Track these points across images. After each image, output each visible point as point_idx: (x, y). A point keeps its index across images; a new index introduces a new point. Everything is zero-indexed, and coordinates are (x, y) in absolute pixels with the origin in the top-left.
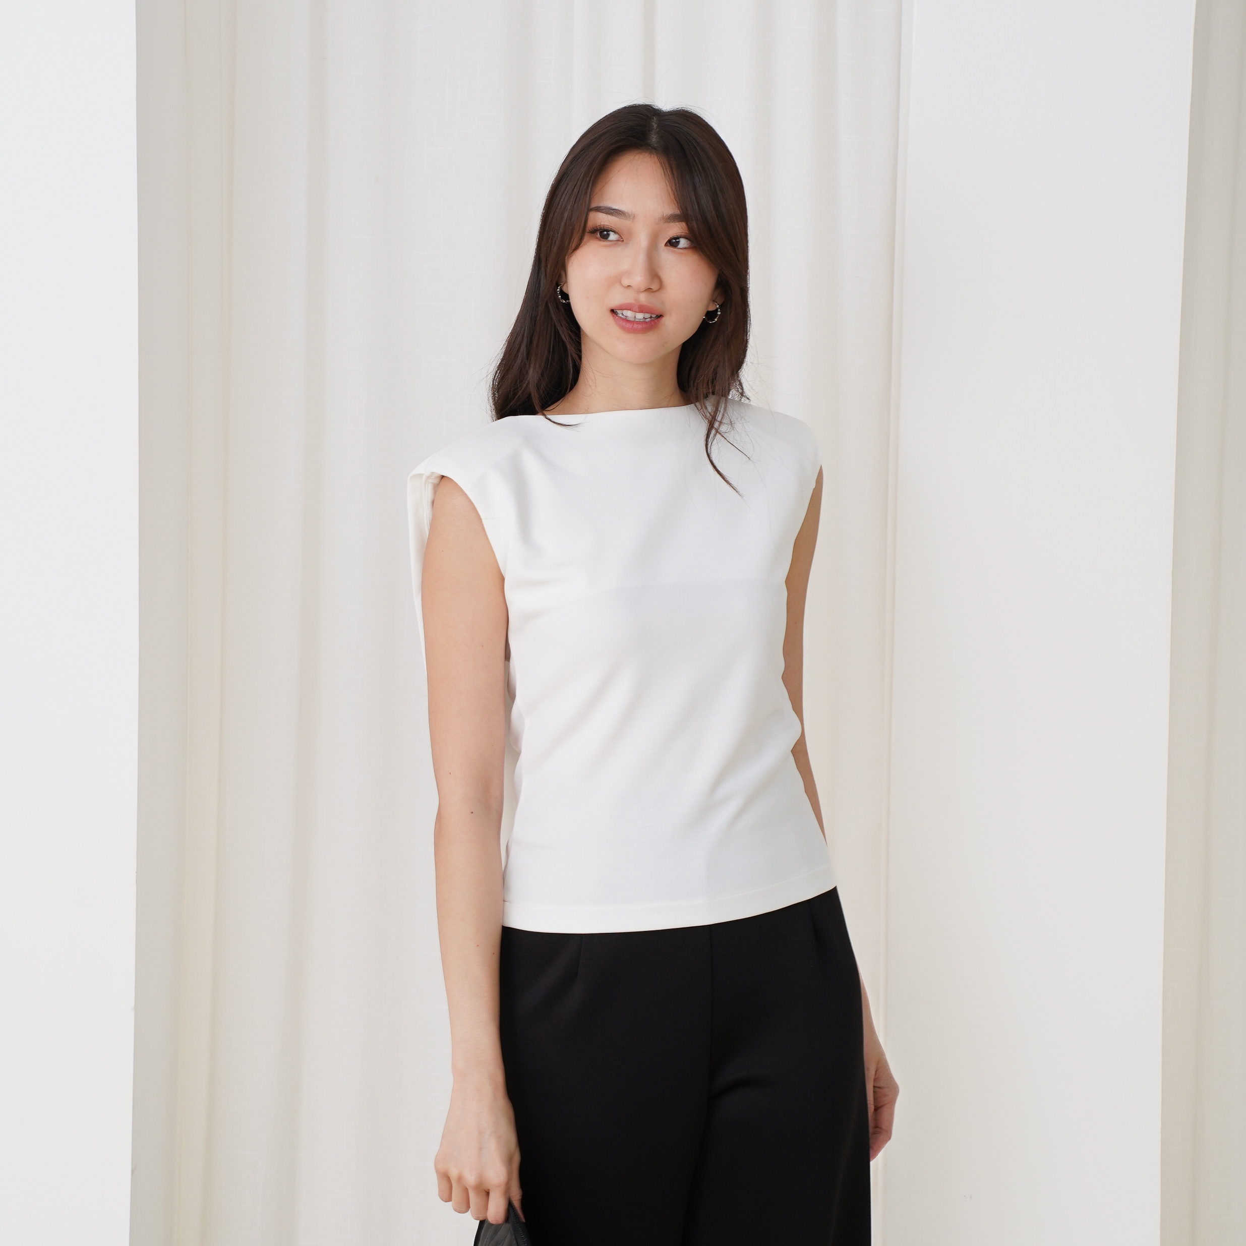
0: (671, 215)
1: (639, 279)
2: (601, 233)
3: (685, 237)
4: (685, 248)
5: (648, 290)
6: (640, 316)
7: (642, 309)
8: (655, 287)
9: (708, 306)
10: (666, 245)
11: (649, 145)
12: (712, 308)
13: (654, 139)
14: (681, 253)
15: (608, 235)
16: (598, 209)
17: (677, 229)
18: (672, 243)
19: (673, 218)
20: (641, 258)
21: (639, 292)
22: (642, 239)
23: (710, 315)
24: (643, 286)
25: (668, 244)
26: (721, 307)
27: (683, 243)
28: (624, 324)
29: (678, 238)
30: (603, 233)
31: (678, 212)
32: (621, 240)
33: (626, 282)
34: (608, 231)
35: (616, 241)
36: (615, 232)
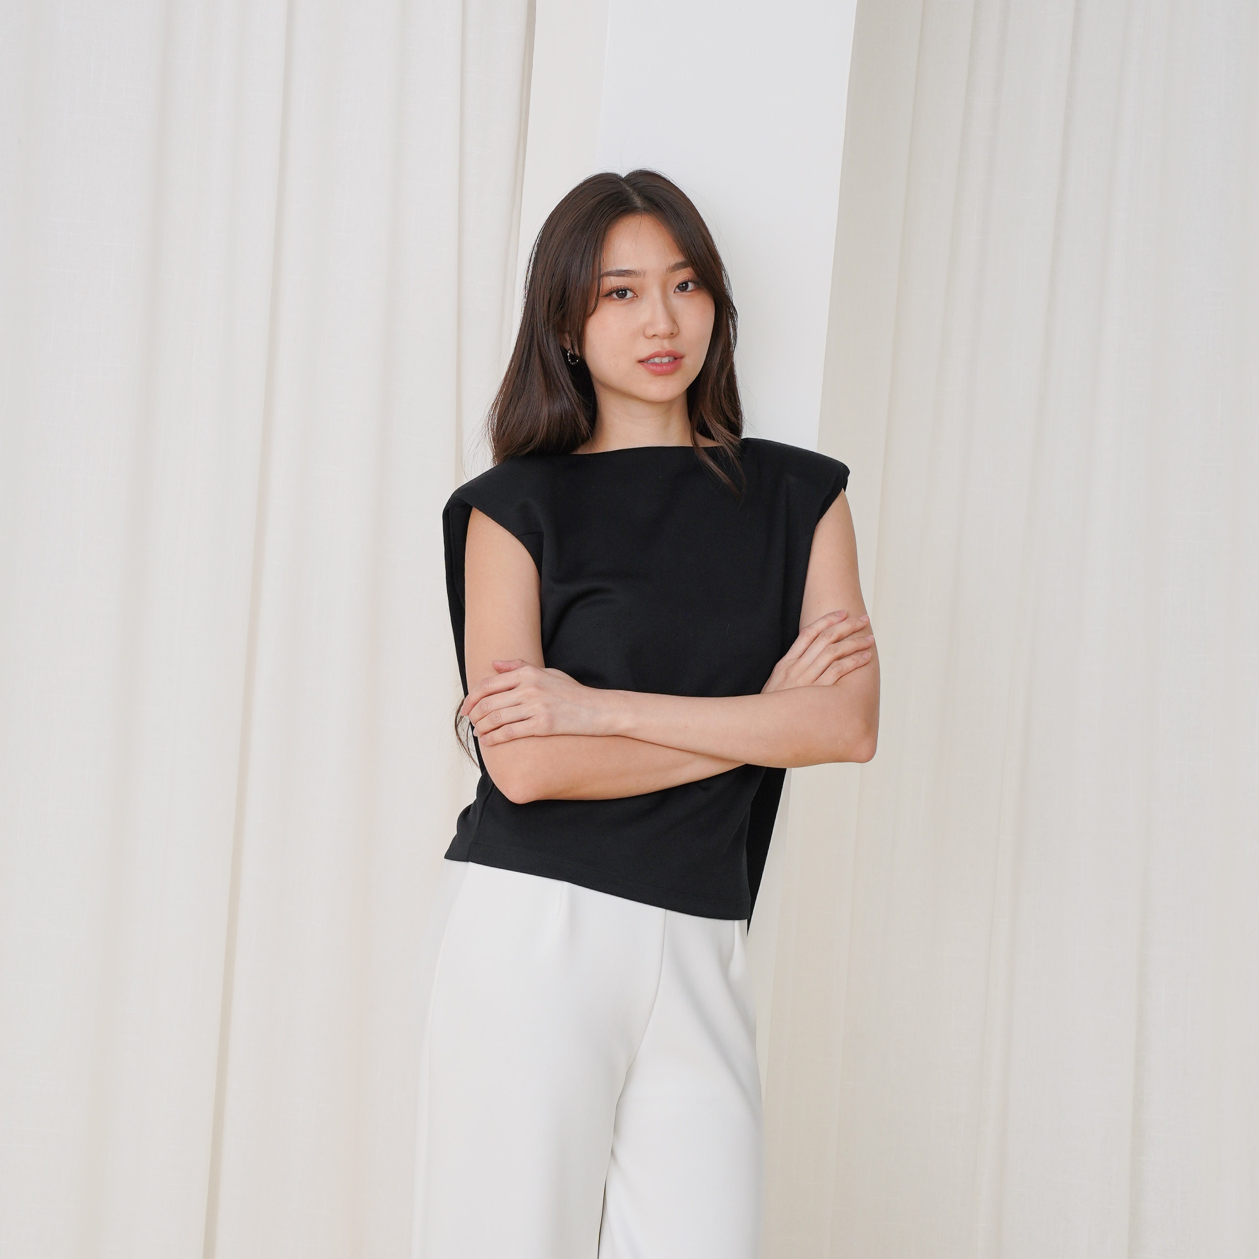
0: (679, 264)
1: (662, 326)
2: (617, 293)
3: (691, 281)
4: (693, 290)
5: (670, 335)
6: (666, 360)
7: (668, 354)
8: (675, 332)
10: (675, 291)
11: (637, 208)
13: (637, 203)
14: (689, 296)
15: (625, 294)
16: (609, 274)
17: (684, 274)
18: (682, 287)
19: (678, 267)
20: (658, 308)
21: (663, 339)
22: (654, 293)
24: (666, 333)
25: (677, 290)
27: (691, 286)
28: (655, 368)
29: (686, 282)
30: (621, 293)
31: (683, 260)
32: (636, 296)
33: (650, 332)
35: (632, 297)
36: (631, 290)
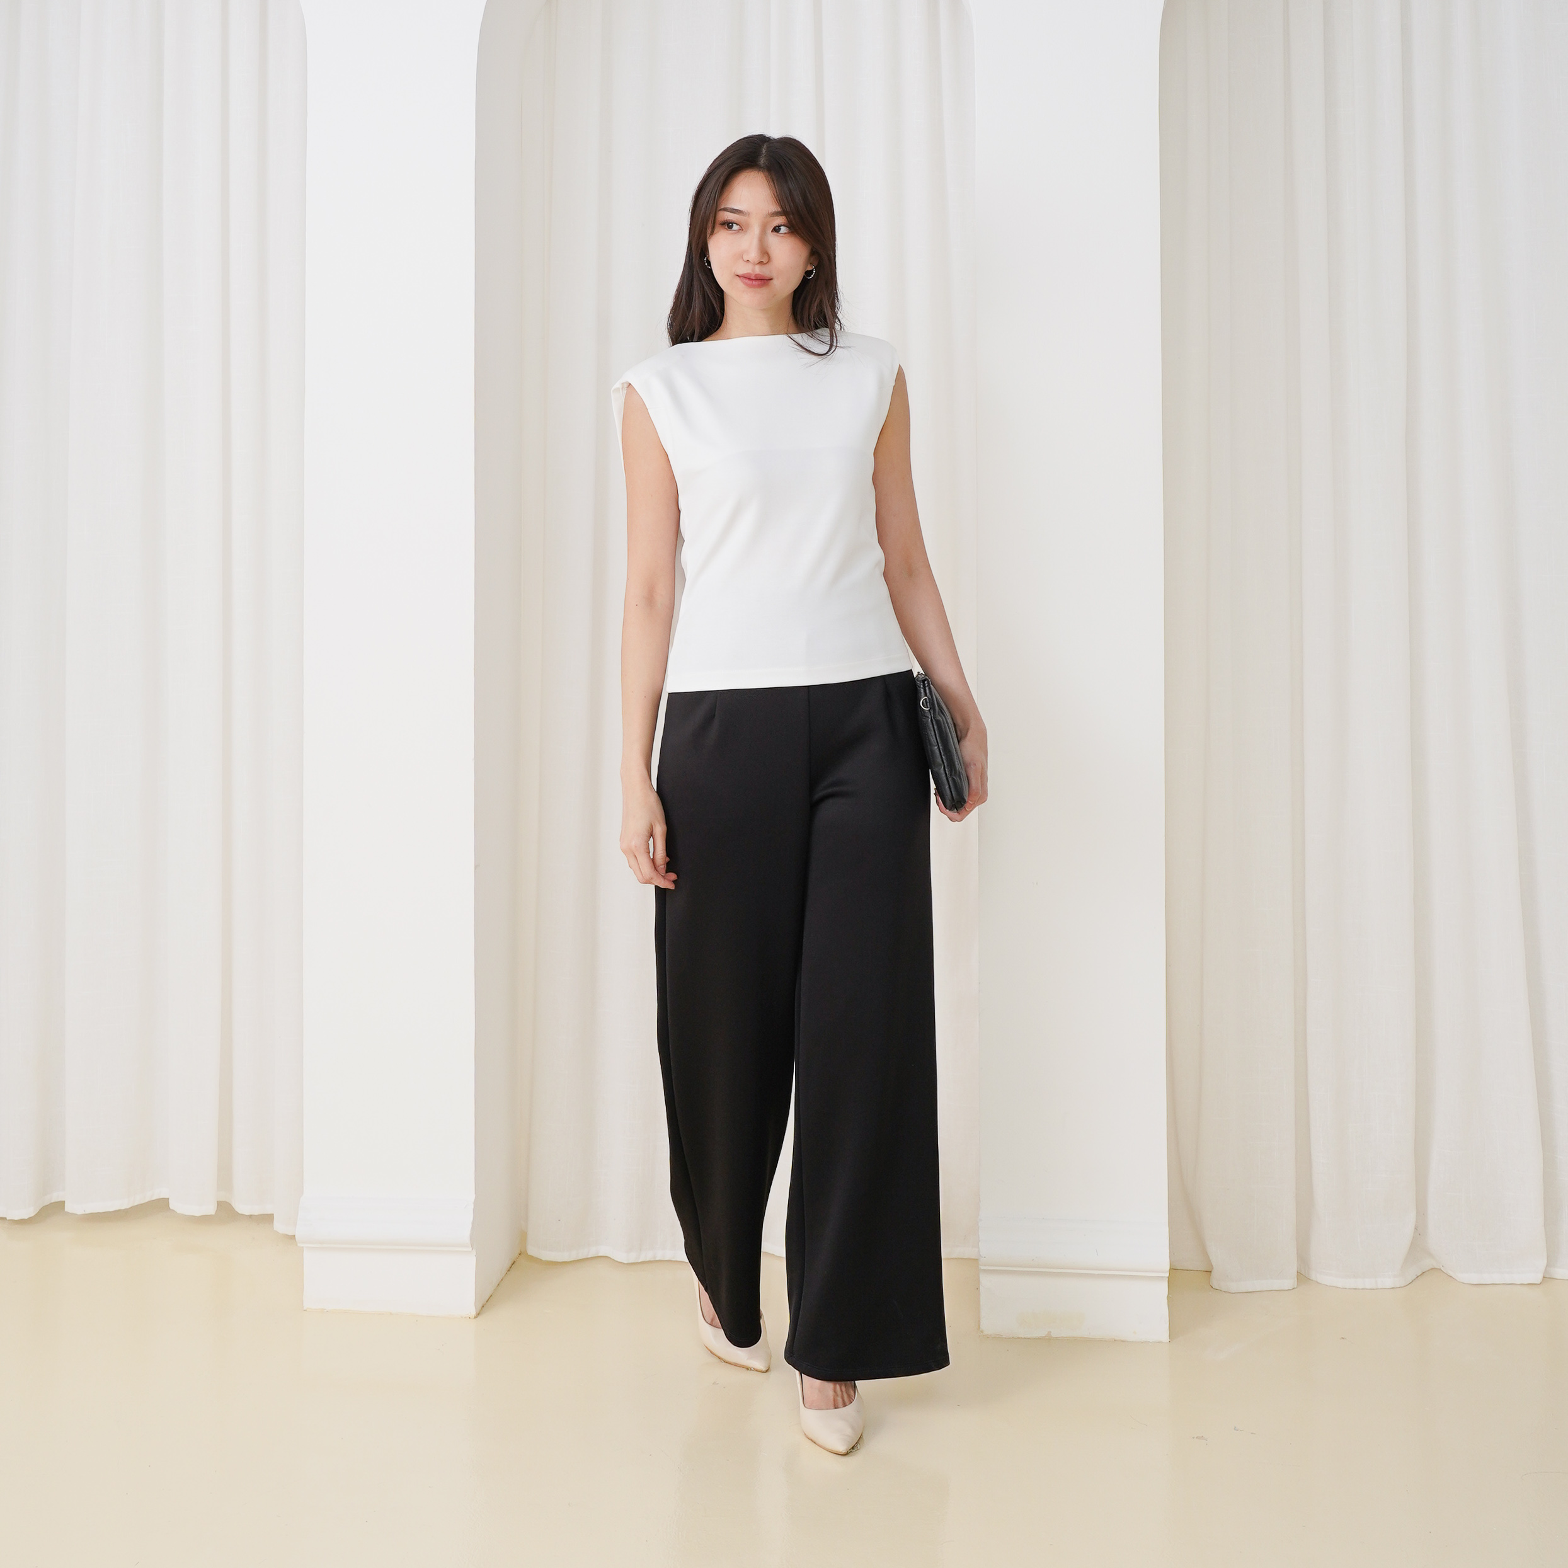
0: (775, 212)
1: (753, 255)
2: (728, 224)
3: (784, 225)
4: (785, 233)
5: (761, 263)
8: (765, 261)
9: (806, 267)
10: (772, 231)
11: (759, 165)
12: (809, 268)
13: (762, 161)
14: (783, 237)
15: (732, 226)
16: (725, 209)
17: (780, 220)
18: (776, 229)
19: (776, 214)
20: (755, 242)
21: (754, 264)
22: (755, 230)
23: (808, 273)
24: (757, 261)
25: (774, 231)
26: (815, 268)
27: (783, 229)
28: (747, 281)
29: (779, 226)
30: (728, 225)
31: (779, 210)
32: (741, 229)
33: (746, 258)
34: (732, 223)
35: (738, 230)
36: (737, 224)
